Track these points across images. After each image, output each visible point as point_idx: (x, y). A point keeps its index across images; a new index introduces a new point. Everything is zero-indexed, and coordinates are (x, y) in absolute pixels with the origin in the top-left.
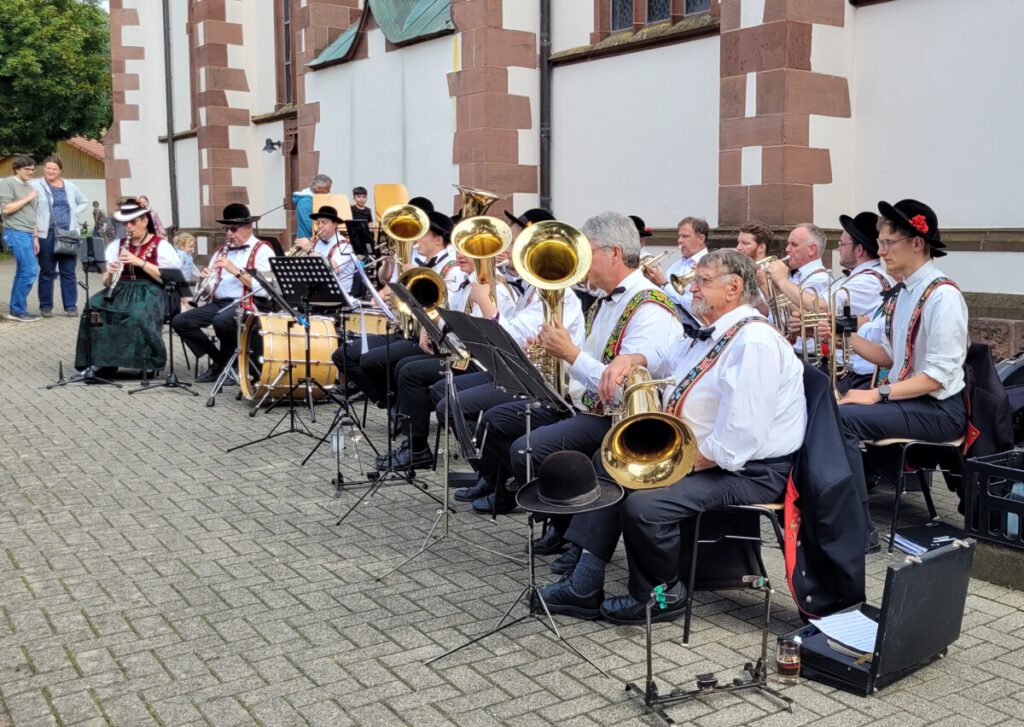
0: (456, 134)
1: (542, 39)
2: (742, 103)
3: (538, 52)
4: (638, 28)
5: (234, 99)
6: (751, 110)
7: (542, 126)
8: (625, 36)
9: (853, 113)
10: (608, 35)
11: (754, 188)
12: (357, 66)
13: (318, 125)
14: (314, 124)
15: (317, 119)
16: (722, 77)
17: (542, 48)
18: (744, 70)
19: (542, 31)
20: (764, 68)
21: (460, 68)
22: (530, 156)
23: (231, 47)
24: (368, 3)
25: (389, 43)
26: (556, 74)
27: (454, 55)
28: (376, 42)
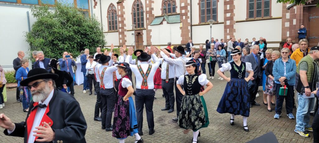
0: (181, 34)
4: (206, 23)
7: (191, 33)
8: (204, 23)
10: (201, 23)
12: (161, 25)
15: (151, 31)
19: (191, 22)
20: (229, 29)
21: (182, 26)
22: (190, 36)
23: (124, 21)
24: (164, 18)
25: (168, 23)
26: (193, 27)
27: (181, 25)
28: (165, 23)
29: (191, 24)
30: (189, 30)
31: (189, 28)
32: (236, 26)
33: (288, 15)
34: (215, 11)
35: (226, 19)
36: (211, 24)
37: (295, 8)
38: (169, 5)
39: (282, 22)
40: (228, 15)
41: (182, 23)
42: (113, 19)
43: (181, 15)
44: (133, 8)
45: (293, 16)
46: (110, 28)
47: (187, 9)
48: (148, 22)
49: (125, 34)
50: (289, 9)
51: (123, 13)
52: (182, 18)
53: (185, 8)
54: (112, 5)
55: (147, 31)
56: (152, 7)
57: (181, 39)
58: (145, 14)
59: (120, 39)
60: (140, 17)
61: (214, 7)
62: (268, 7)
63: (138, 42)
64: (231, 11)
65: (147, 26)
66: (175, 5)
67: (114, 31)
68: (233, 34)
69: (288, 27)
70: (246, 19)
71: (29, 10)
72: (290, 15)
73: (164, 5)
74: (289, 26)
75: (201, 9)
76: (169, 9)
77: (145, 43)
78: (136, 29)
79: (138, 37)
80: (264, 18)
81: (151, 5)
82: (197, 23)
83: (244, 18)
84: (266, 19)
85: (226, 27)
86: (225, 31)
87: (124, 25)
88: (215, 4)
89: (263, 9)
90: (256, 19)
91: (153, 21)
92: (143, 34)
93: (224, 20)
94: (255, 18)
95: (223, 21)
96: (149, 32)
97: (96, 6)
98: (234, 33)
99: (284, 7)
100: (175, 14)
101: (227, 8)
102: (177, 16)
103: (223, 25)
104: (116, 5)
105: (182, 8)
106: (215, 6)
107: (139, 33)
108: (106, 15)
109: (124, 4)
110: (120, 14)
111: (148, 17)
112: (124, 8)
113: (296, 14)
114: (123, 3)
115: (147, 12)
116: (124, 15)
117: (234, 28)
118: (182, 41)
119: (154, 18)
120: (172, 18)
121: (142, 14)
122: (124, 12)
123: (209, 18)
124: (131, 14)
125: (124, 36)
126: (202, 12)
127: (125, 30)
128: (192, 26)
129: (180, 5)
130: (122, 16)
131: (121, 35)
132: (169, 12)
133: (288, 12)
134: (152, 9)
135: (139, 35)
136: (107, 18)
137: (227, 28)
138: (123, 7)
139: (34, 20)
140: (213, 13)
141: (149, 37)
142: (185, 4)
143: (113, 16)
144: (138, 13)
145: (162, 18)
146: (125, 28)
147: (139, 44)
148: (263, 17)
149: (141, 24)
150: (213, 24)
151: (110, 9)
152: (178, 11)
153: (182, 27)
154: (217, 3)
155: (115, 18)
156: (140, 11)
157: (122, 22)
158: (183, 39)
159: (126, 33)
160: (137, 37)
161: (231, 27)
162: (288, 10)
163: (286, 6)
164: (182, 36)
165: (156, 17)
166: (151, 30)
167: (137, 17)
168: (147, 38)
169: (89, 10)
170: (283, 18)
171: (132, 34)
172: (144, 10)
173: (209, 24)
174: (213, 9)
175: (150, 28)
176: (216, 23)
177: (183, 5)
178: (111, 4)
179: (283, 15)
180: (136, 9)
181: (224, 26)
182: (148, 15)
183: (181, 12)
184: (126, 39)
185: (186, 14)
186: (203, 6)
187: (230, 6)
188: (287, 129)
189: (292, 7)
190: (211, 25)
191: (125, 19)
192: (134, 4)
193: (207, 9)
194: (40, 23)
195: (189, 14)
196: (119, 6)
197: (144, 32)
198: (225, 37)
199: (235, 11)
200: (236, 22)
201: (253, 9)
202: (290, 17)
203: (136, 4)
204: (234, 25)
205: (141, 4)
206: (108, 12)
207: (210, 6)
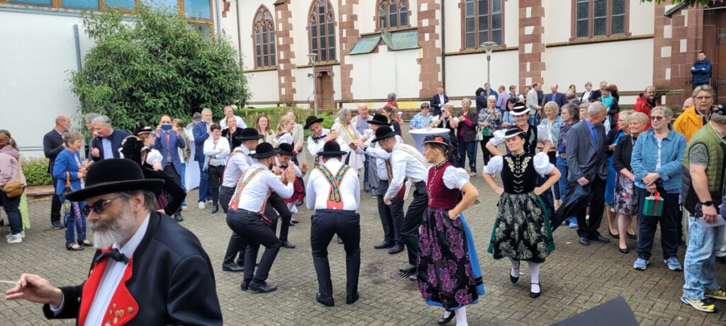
0: (420, 74)
4: (476, 49)
7: (443, 72)
8: (472, 50)
9: (546, 70)
10: (466, 50)
12: (374, 55)
13: (351, 71)
14: (350, 69)
15: (352, 69)
19: (443, 48)
20: (532, 62)
21: (422, 57)
22: (440, 79)
23: (291, 45)
24: (381, 38)
25: (390, 50)
26: (447, 59)
27: (419, 54)
28: (383, 48)
29: (443, 52)
30: (439, 65)
31: (439, 60)
32: (547, 56)
33: (668, 31)
34: (498, 22)
35: (524, 39)
36: (489, 50)
37: (684, 12)
38: (393, 8)
39: (655, 47)
40: (529, 30)
41: (422, 50)
42: (265, 41)
43: (420, 30)
44: (312, 16)
45: (680, 33)
46: (258, 62)
47: (434, 17)
48: (344, 49)
49: (293, 75)
50: (670, 16)
51: (288, 28)
52: (421, 38)
53: (429, 14)
54: (262, 10)
55: (342, 69)
56: (354, 13)
57: (419, 86)
58: (337, 29)
59: (281, 86)
60: (327, 36)
61: (496, 13)
62: (622, 13)
63: (322, 92)
64: (536, 21)
65: (342, 56)
66: (406, 8)
67: (267, 68)
68: (539, 75)
69: (669, 58)
70: (570, 40)
71: (78, 22)
72: (673, 30)
73: (380, 8)
74: (670, 56)
75: (466, 17)
76: (393, 19)
77: (338, 96)
78: (317, 63)
79: (321, 82)
80: (612, 37)
81: (351, 10)
82: (458, 50)
83: (566, 36)
84: (616, 39)
85: (523, 58)
86: (522, 68)
87: (290, 55)
88: (500, 5)
89: (609, 16)
90: (592, 40)
91: (355, 44)
92: (333, 75)
93: (520, 43)
94: (592, 37)
95: (516, 44)
96: (347, 69)
97: (227, 12)
98: (542, 72)
99: (659, 11)
100: (407, 28)
101: (525, 15)
102: (412, 33)
103: (516, 54)
104: (272, 9)
105: (421, 15)
106: (499, 9)
107: (324, 73)
108: (250, 32)
109: (290, 7)
110: (281, 29)
111: (344, 35)
112: (291, 17)
113: (686, 28)
114: (289, 5)
115: (342, 26)
116: (290, 32)
117: (542, 60)
118: (421, 91)
119: (359, 39)
120: (399, 39)
121: (332, 30)
122: (291, 25)
123: (483, 38)
124: (305, 28)
125: (290, 79)
126: (467, 25)
127: (293, 66)
128: (444, 55)
129: (419, 7)
130: (286, 34)
131: (283, 78)
132: (391, 26)
133: (669, 24)
134: (353, 18)
135: (323, 78)
136: (251, 40)
137: (526, 61)
138: (288, 14)
139: (89, 44)
140: (494, 27)
141: (347, 82)
142: (429, 6)
143: (265, 35)
144: (323, 28)
145: (377, 39)
146: (293, 61)
147: (326, 96)
148: (608, 36)
149: (328, 53)
150: (493, 51)
151: (260, 18)
152: (413, 21)
153: (421, 59)
154: (504, 4)
155: (269, 38)
156: (327, 22)
157: (286, 47)
158: (423, 85)
159: (294, 73)
160: (319, 80)
161: (535, 58)
162: (668, 19)
163: (664, 9)
164: (422, 78)
165: (364, 36)
166: (351, 67)
167: (319, 37)
168: (343, 83)
169: (212, 21)
170: (656, 36)
171: (309, 75)
172: (337, 19)
173: (485, 52)
174: (493, 16)
175: (348, 60)
176: (502, 48)
177: (424, 7)
178: (262, 7)
179: (655, 29)
180: (318, 19)
181: (520, 55)
182: (344, 31)
183: (420, 24)
184: (294, 85)
185: (431, 30)
186: (470, 11)
187: (532, 10)
188: (665, 294)
189: (677, 11)
190: (489, 53)
191: (292, 41)
192: (313, 7)
193: (480, 17)
194: (103, 51)
195: (438, 30)
196: (279, 12)
197: (336, 70)
198: (522, 82)
199: (545, 22)
200: (547, 47)
201: (586, 15)
202: (673, 35)
203: (318, 6)
204: (542, 53)
205: (330, 6)
206: (255, 25)
207: (486, 11)
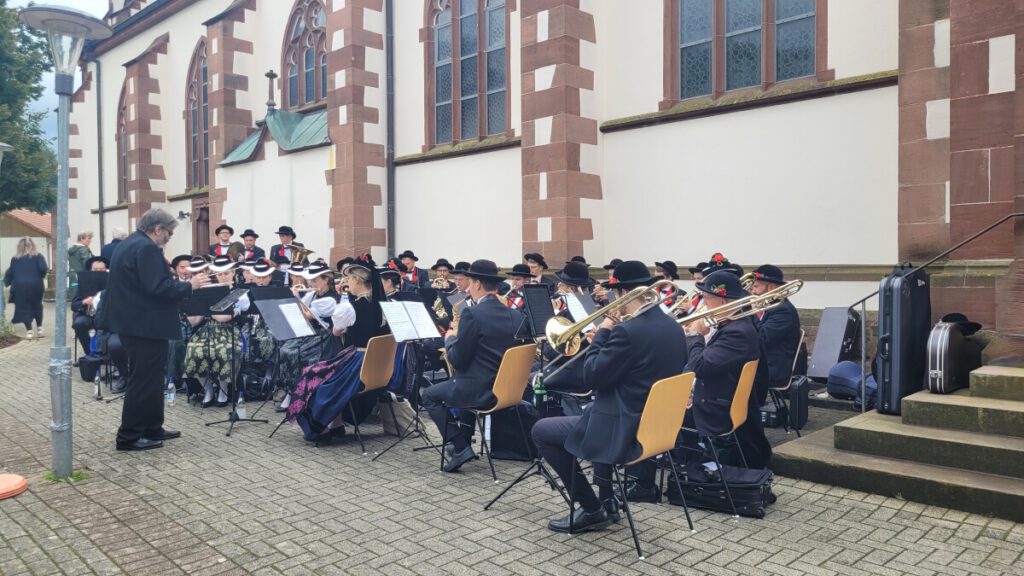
0: (331, 209)
1: (388, 149)
2: (538, 191)
3: (386, 157)
5: (155, 185)
6: (543, 195)
7: (389, 203)
8: (447, 148)
9: (604, 196)
10: (434, 147)
11: (546, 243)
13: (225, 203)
14: (222, 202)
15: (225, 199)
16: (523, 174)
17: (388, 154)
18: (539, 170)
19: (388, 144)
20: (551, 170)
21: (334, 167)
22: (380, 220)
23: (154, 151)
26: (401, 173)
27: (330, 158)
28: (271, 150)
29: (391, 155)
30: (378, 188)
31: (376, 175)
34: (500, 71)
35: (533, 107)
40: (544, 79)
41: (334, 147)
43: (331, 100)
47: (364, 65)
52: (332, 118)
53: (348, 57)
61: (496, 46)
62: (807, 8)
64: (559, 49)
70: (662, 105)
75: (437, 64)
88: (503, 25)
89: (767, 22)
94: (719, 94)
101: (535, 34)
105: (333, 62)
106: (501, 36)
118: (332, 253)
123: (471, 115)
126: (439, 84)
132: (308, 97)
140: (491, 84)
142: (346, 38)
148: (767, 85)
153: (333, 171)
154: (509, 20)
158: (336, 239)
161: (560, 157)
164: (335, 221)
174: (489, 56)
176: (505, 139)
177: (339, 41)
183: (330, 82)
185: (350, 95)
193: (464, 63)
195: (374, 97)
200: (607, 129)
204: (584, 148)
